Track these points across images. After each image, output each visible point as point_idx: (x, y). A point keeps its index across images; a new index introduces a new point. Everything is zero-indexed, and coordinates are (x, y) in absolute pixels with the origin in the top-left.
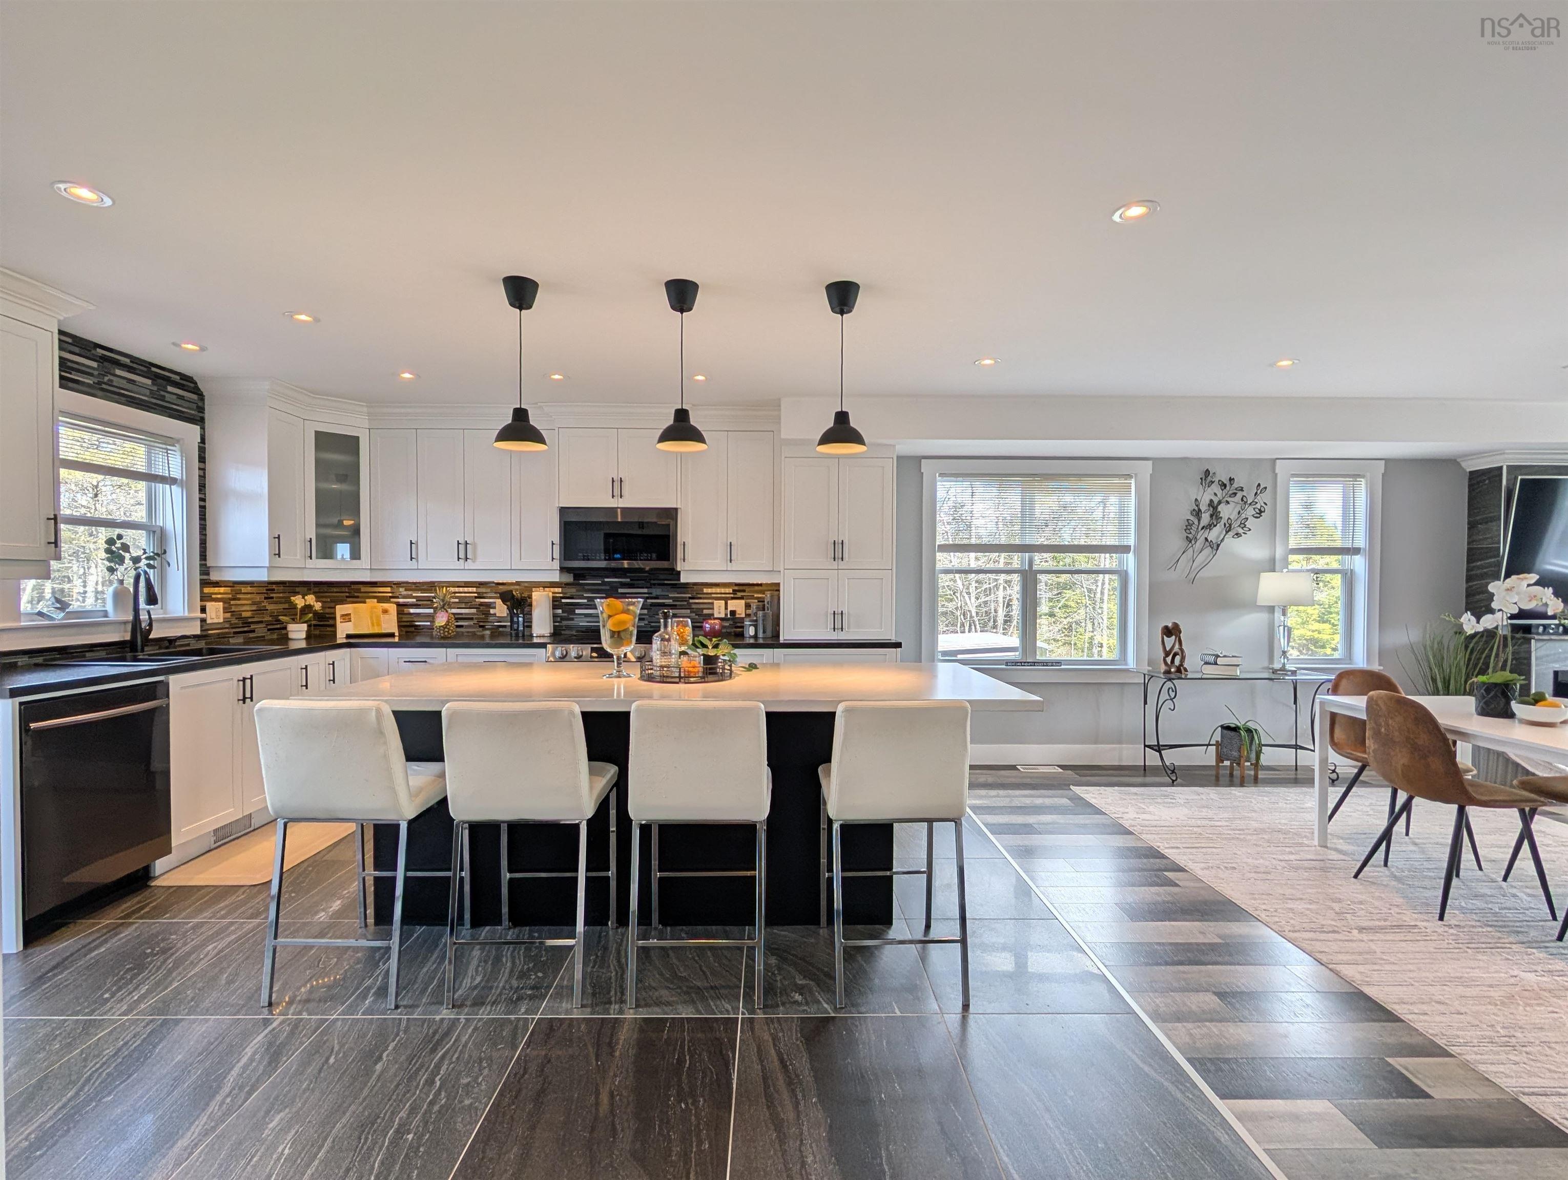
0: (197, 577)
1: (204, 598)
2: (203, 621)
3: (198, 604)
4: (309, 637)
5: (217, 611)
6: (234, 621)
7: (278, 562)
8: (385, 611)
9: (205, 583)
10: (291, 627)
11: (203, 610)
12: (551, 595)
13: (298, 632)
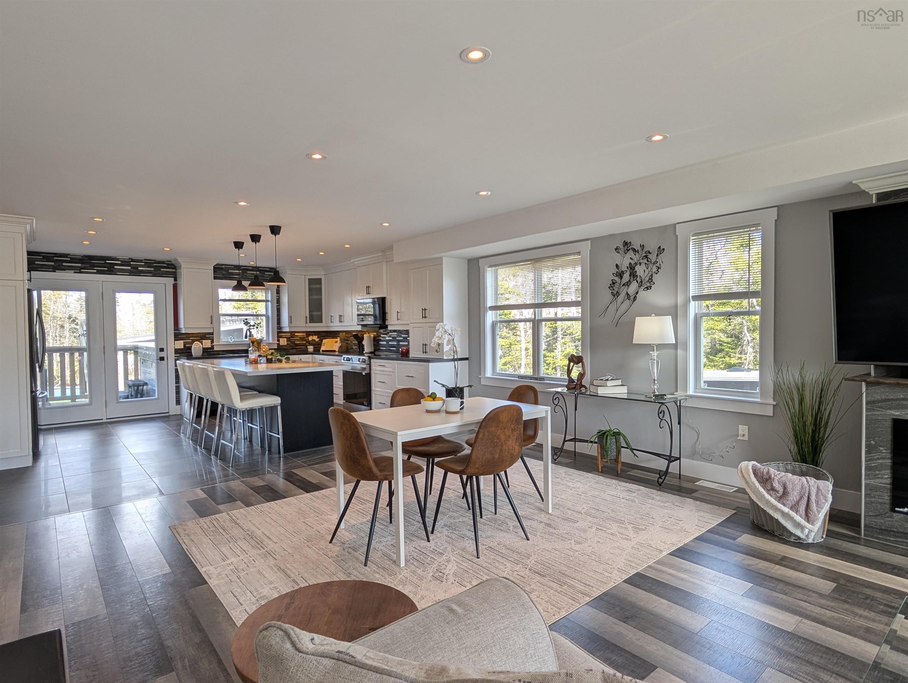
0: (276, 330)
1: (279, 337)
2: (278, 344)
3: (276, 339)
4: (314, 351)
5: (284, 341)
6: (292, 344)
7: (292, 325)
8: (336, 342)
9: (278, 332)
10: (308, 347)
11: (278, 341)
12: (372, 336)
13: (311, 348)
